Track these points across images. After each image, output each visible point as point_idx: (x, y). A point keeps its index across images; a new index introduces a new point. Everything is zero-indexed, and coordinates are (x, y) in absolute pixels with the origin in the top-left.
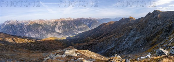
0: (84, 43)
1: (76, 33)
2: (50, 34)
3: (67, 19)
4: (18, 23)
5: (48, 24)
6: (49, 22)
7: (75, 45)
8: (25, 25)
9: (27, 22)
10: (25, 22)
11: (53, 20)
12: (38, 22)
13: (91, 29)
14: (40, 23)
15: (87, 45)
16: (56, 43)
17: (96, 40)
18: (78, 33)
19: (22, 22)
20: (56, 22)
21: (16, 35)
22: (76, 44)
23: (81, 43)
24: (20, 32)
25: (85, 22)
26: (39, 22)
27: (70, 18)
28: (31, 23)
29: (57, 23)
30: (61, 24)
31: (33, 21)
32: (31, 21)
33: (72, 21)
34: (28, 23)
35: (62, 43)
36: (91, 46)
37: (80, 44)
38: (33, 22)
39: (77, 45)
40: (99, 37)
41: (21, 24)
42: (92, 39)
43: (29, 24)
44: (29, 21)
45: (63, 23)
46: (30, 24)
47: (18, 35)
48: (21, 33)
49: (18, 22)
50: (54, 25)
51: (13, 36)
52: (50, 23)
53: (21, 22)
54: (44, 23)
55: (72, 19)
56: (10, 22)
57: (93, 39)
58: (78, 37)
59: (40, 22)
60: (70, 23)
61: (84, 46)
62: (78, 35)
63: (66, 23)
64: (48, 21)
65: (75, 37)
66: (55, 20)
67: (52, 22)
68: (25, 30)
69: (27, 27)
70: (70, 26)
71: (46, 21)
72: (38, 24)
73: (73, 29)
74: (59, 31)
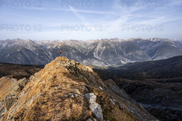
0: (132, 79)
1: (123, 62)
2: (86, 60)
3: (111, 41)
4: (35, 45)
5: (84, 46)
6: (85, 44)
7: (118, 80)
8: (49, 47)
9: (50, 43)
10: (48, 43)
11: (91, 40)
12: (69, 44)
13: (153, 59)
15: (135, 85)
17: (157, 81)
18: (125, 63)
19: (43, 43)
20: (95, 44)
21: (32, 63)
22: (119, 78)
23: (128, 78)
24: (40, 58)
25: (142, 45)
26: (70, 44)
29: (97, 45)
30: (103, 46)
31: (61, 42)
32: (59, 42)
33: (119, 43)
34: (54, 45)
35: (101, 73)
36: (142, 89)
37: (126, 80)
38: (61, 44)
39: (121, 80)
40: (166, 78)
41: (42, 46)
42: (150, 78)
43: (55, 46)
44: (55, 41)
45: (105, 46)
46: (56, 47)
47: (36, 64)
48: (42, 60)
49: (33, 42)
50: (92, 49)
51: (26, 66)
52: (87, 44)
53: (40, 44)
54: (77, 45)
55: (120, 41)
57: (152, 78)
58: (125, 69)
59: (72, 43)
60: (116, 46)
61: (130, 84)
62: (125, 66)
63: (109, 46)
65: (120, 67)
66: (93, 41)
67: (90, 44)
68: (49, 56)
69: (51, 50)
70: (115, 50)
71: (81, 42)
72: (68, 46)
73: (119, 56)
74: (99, 57)
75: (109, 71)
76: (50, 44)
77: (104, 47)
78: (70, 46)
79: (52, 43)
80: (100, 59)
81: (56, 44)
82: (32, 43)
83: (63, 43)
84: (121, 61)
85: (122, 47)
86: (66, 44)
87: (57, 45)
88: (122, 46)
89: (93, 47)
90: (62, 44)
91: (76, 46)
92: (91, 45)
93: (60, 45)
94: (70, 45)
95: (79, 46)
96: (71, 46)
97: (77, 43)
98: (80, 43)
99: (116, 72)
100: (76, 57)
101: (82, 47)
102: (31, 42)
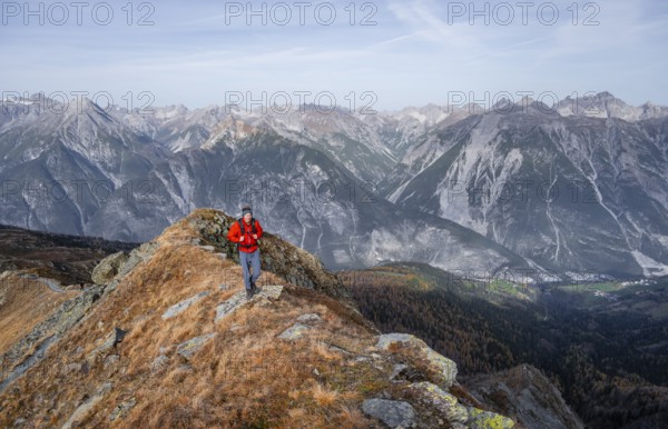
1: (645, 262)
2: (387, 235)
3: (565, 112)
4: (110, 128)
5: (379, 147)
6: (389, 132)
7: (600, 386)
8: (180, 145)
9: (190, 119)
10: (178, 123)
11: (429, 109)
12: (291, 128)
14: (314, 137)
16: (430, 321)
19: (151, 122)
20: (456, 133)
21: (87, 230)
22: (611, 374)
24: (130, 204)
26: (297, 128)
27: (604, 99)
28: (227, 137)
29: (465, 139)
30: (504, 149)
31: (245, 114)
32: (234, 120)
33: (621, 130)
34: (206, 136)
35: (478, 327)
38: (247, 127)
41: (144, 139)
43: (213, 142)
44: (214, 112)
45: (521, 146)
46: (220, 145)
47: (108, 236)
48: (138, 215)
49: (104, 114)
50: (429, 162)
51: (60, 240)
52: (400, 134)
53: (136, 124)
54: (340, 136)
55: (631, 115)
56: (19, 110)
59: (307, 125)
60: (601, 152)
63: (551, 147)
64: (381, 122)
65: (626, 296)
66: (443, 116)
67: (418, 132)
68: (174, 196)
69: (192, 163)
70: (593, 178)
71: (362, 118)
72: (287, 144)
73: (623, 218)
74: (476, 215)
75: (539, 317)
76: (187, 125)
77: (516, 156)
78: (295, 138)
79: (200, 122)
80: (481, 228)
81: (219, 130)
82: (99, 120)
83: (255, 124)
84: (637, 254)
85: (642, 159)
86: (276, 128)
87: (224, 132)
88: (646, 150)
89: (439, 154)
90: (254, 131)
91: (332, 143)
92: (425, 136)
93: (242, 135)
94: (300, 135)
95: (352, 145)
96: (302, 142)
97: (342, 126)
98: (360, 126)
99: (592, 325)
100: (327, 209)
101: (366, 150)
102: (94, 115)
